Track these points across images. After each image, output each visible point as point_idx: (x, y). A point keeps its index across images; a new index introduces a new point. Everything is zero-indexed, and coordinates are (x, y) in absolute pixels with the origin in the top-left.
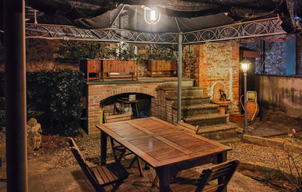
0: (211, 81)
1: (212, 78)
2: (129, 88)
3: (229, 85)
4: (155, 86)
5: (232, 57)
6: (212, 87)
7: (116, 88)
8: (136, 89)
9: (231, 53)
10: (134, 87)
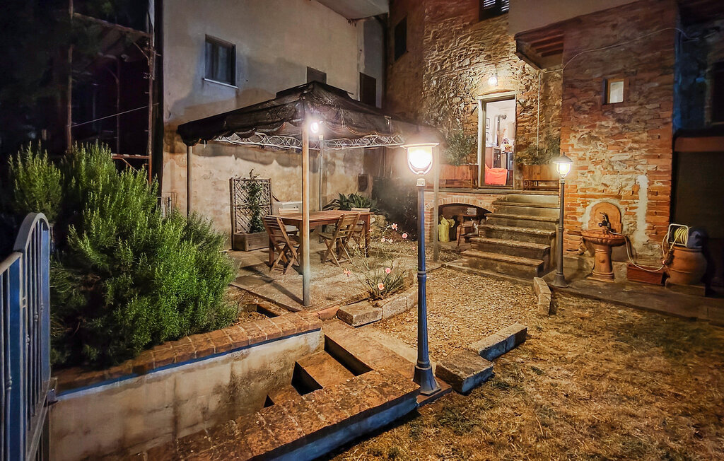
0: (585, 196)
1: (588, 193)
2: (460, 198)
3: (636, 208)
4: (493, 198)
5: (645, 153)
6: (589, 209)
7: (446, 197)
8: (469, 200)
9: (644, 145)
10: (466, 197)
